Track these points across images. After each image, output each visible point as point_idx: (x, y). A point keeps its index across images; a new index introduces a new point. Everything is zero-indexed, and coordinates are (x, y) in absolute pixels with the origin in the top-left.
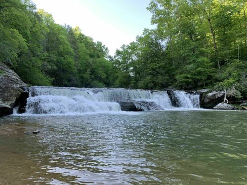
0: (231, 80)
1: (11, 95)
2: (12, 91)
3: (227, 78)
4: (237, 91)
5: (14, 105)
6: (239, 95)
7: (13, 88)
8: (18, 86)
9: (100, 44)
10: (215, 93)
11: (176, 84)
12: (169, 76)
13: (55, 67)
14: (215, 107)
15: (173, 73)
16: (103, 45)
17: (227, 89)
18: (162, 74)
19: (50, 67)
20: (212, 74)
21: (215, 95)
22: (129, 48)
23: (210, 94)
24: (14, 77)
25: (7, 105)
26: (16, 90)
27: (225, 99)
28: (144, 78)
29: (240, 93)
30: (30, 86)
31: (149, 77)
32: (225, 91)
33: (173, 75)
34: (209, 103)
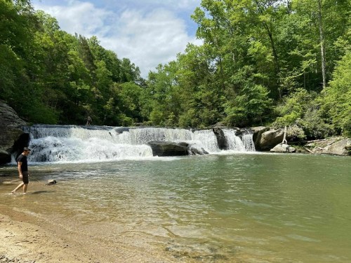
0: (292, 115)
1: (8, 138)
2: (9, 132)
3: (288, 112)
4: (299, 129)
5: (12, 151)
6: (302, 134)
7: (10, 128)
8: (16, 125)
9: (127, 62)
10: (273, 131)
11: (226, 119)
12: (218, 109)
13: (64, 96)
14: (272, 150)
15: (223, 105)
16: (131, 64)
17: (288, 126)
18: (208, 107)
19: (56, 96)
20: (270, 108)
21: (272, 134)
22: (167, 69)
23: (267, 133)
24: (10, 113)
25: (4, 150)
26: (14, 131)
27: (284, 139)
28: (186, 111)
29: (303, 132)
30: (31, 125)
31: (192, 111)
32: (285, 129)
33: (223, 108)
34: (265, 144)
